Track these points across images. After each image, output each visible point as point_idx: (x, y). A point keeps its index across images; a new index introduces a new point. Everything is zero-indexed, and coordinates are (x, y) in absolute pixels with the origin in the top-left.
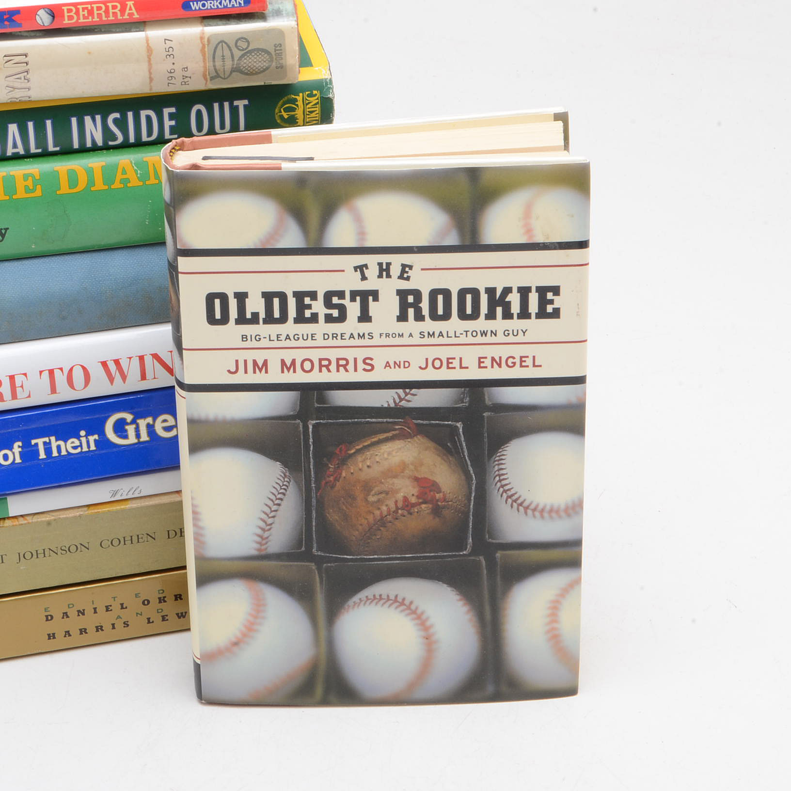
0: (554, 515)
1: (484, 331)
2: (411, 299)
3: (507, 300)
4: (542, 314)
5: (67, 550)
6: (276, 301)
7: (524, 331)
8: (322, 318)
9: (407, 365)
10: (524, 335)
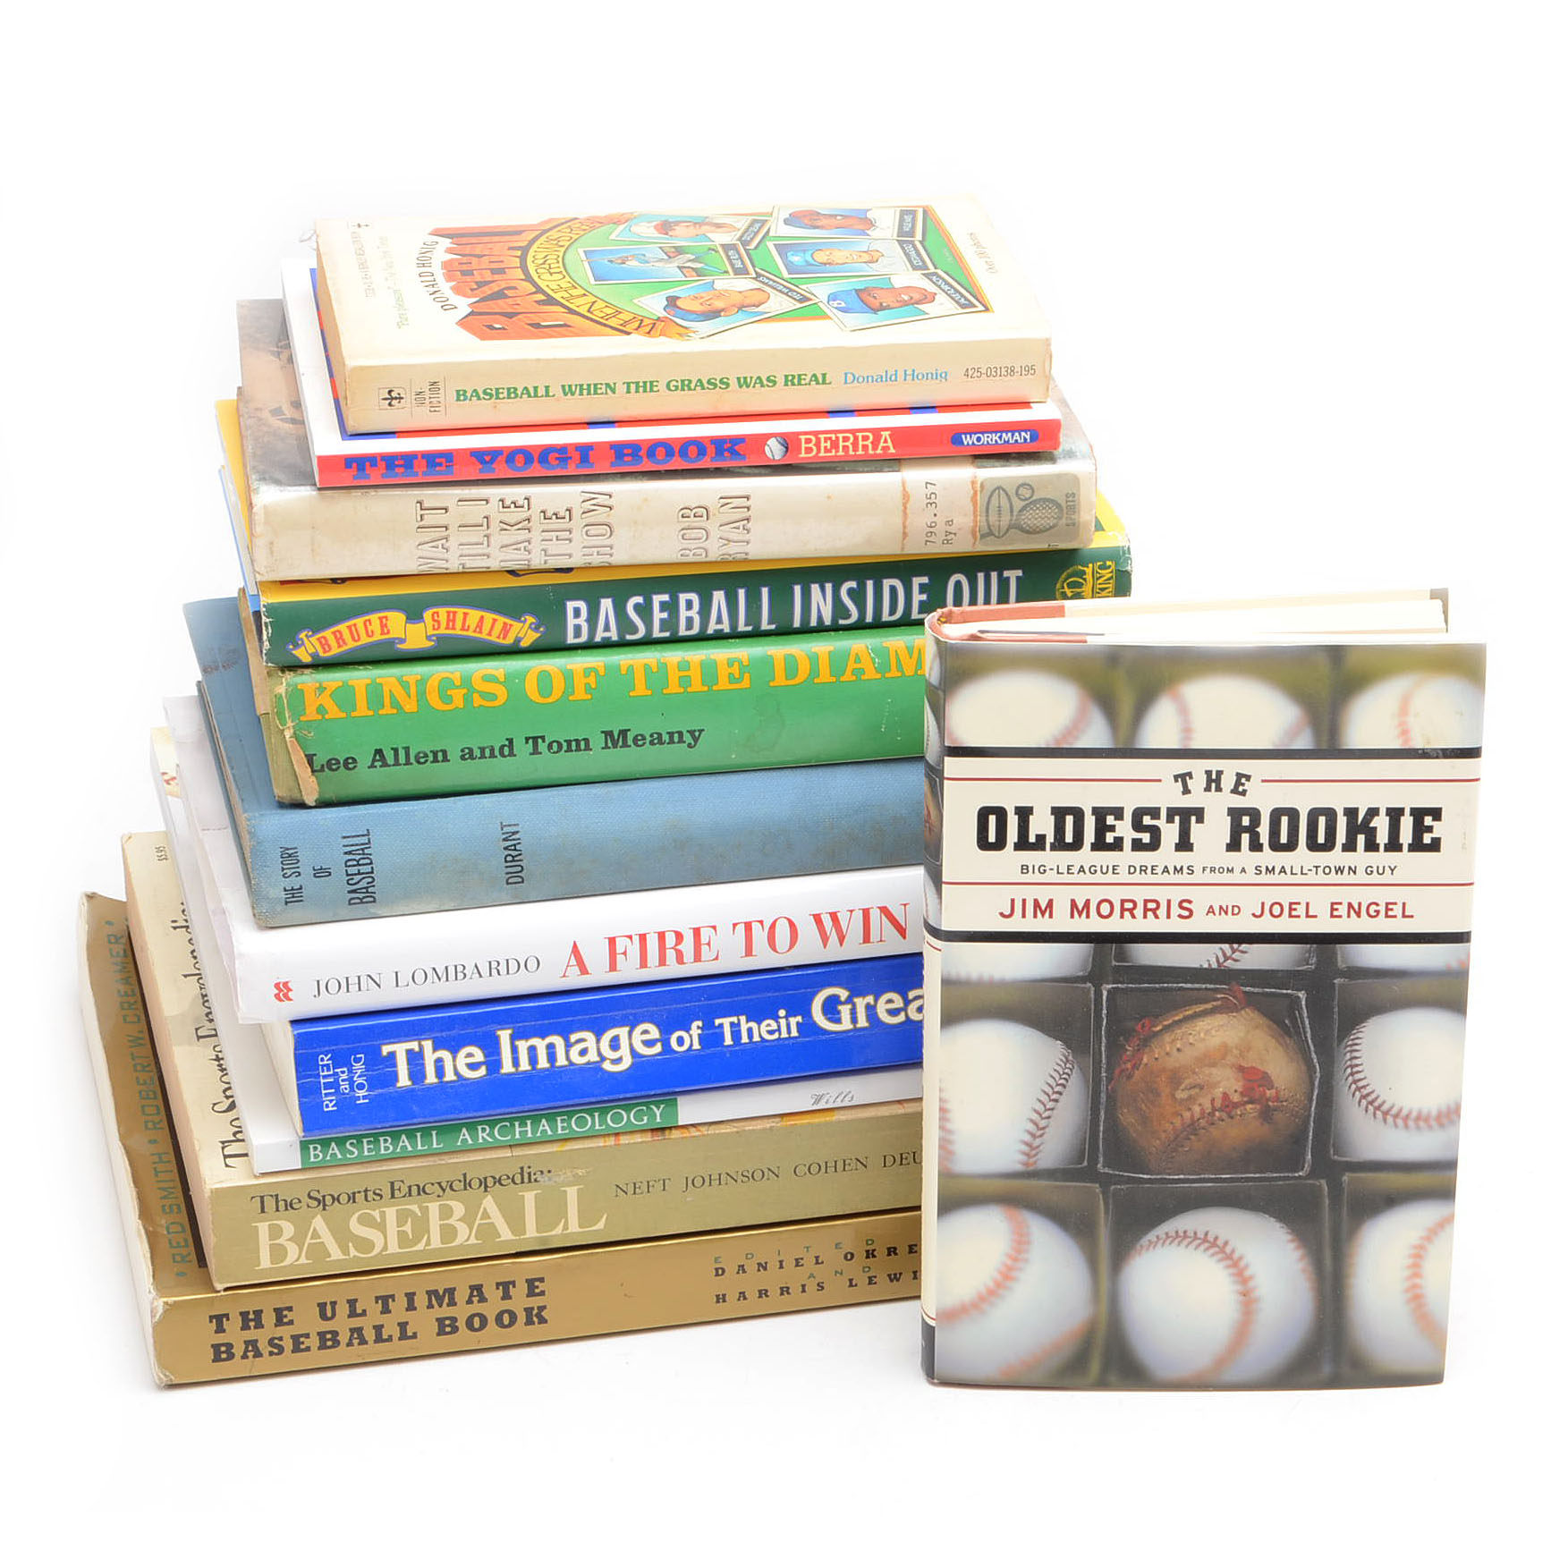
0: (1422, 1124)
1: (1340, 868)
2: (1246, 821)
3: (1372, 825)
4: (1417, 846)
5: (750, 1176)
6: (1069, 820)
7: (1393, 867)
8: (1127, 844)
9: (1236, 910)
10: (1392, 874)
